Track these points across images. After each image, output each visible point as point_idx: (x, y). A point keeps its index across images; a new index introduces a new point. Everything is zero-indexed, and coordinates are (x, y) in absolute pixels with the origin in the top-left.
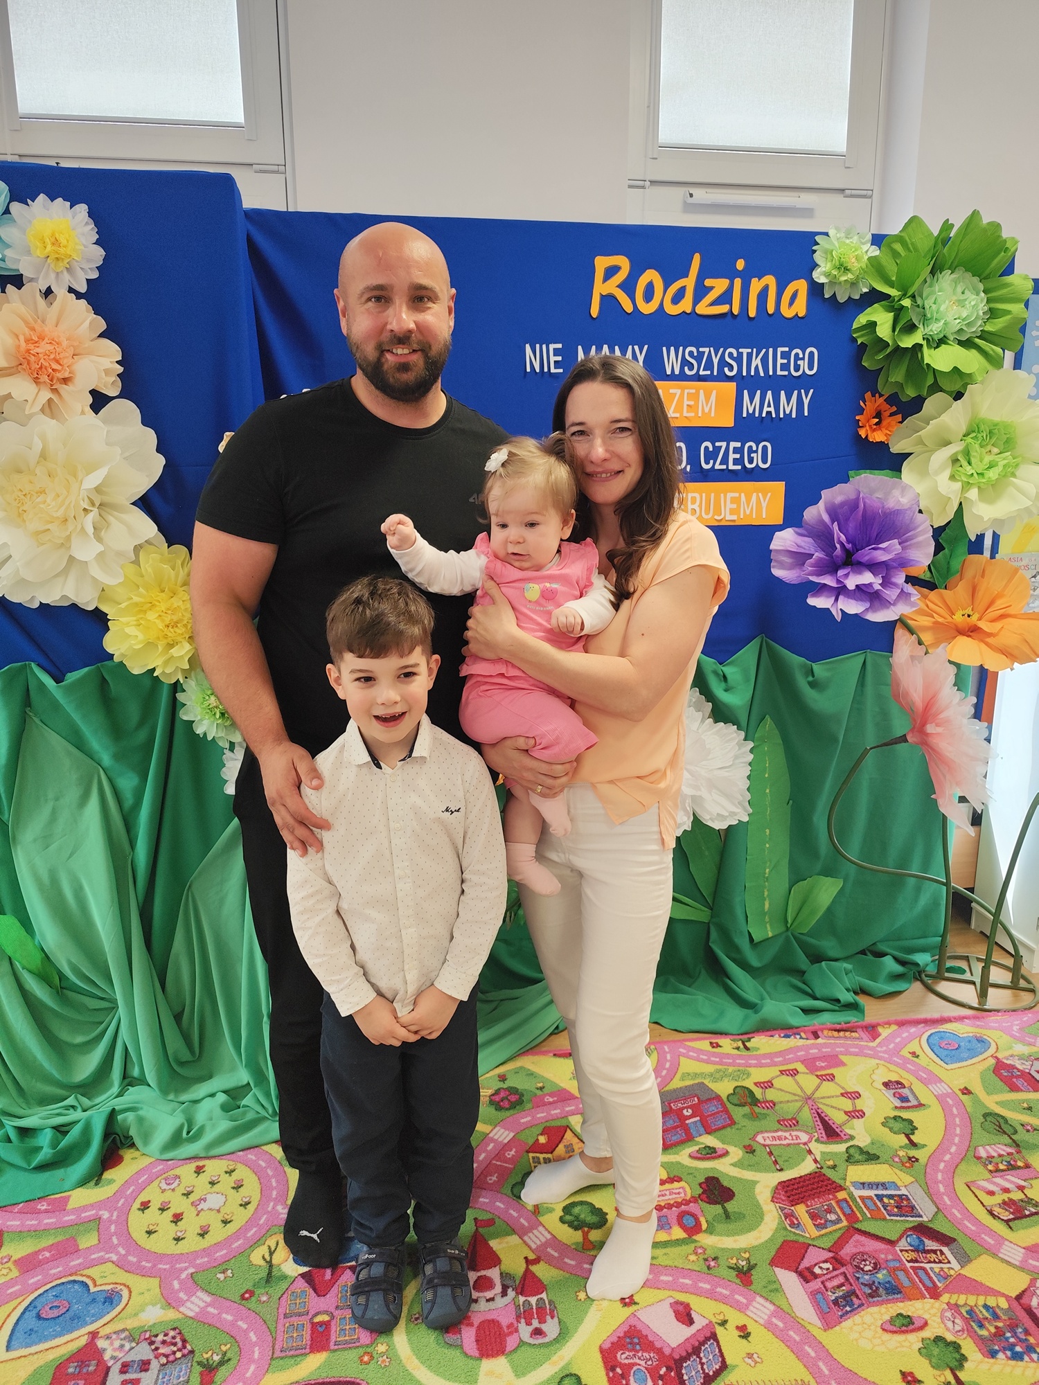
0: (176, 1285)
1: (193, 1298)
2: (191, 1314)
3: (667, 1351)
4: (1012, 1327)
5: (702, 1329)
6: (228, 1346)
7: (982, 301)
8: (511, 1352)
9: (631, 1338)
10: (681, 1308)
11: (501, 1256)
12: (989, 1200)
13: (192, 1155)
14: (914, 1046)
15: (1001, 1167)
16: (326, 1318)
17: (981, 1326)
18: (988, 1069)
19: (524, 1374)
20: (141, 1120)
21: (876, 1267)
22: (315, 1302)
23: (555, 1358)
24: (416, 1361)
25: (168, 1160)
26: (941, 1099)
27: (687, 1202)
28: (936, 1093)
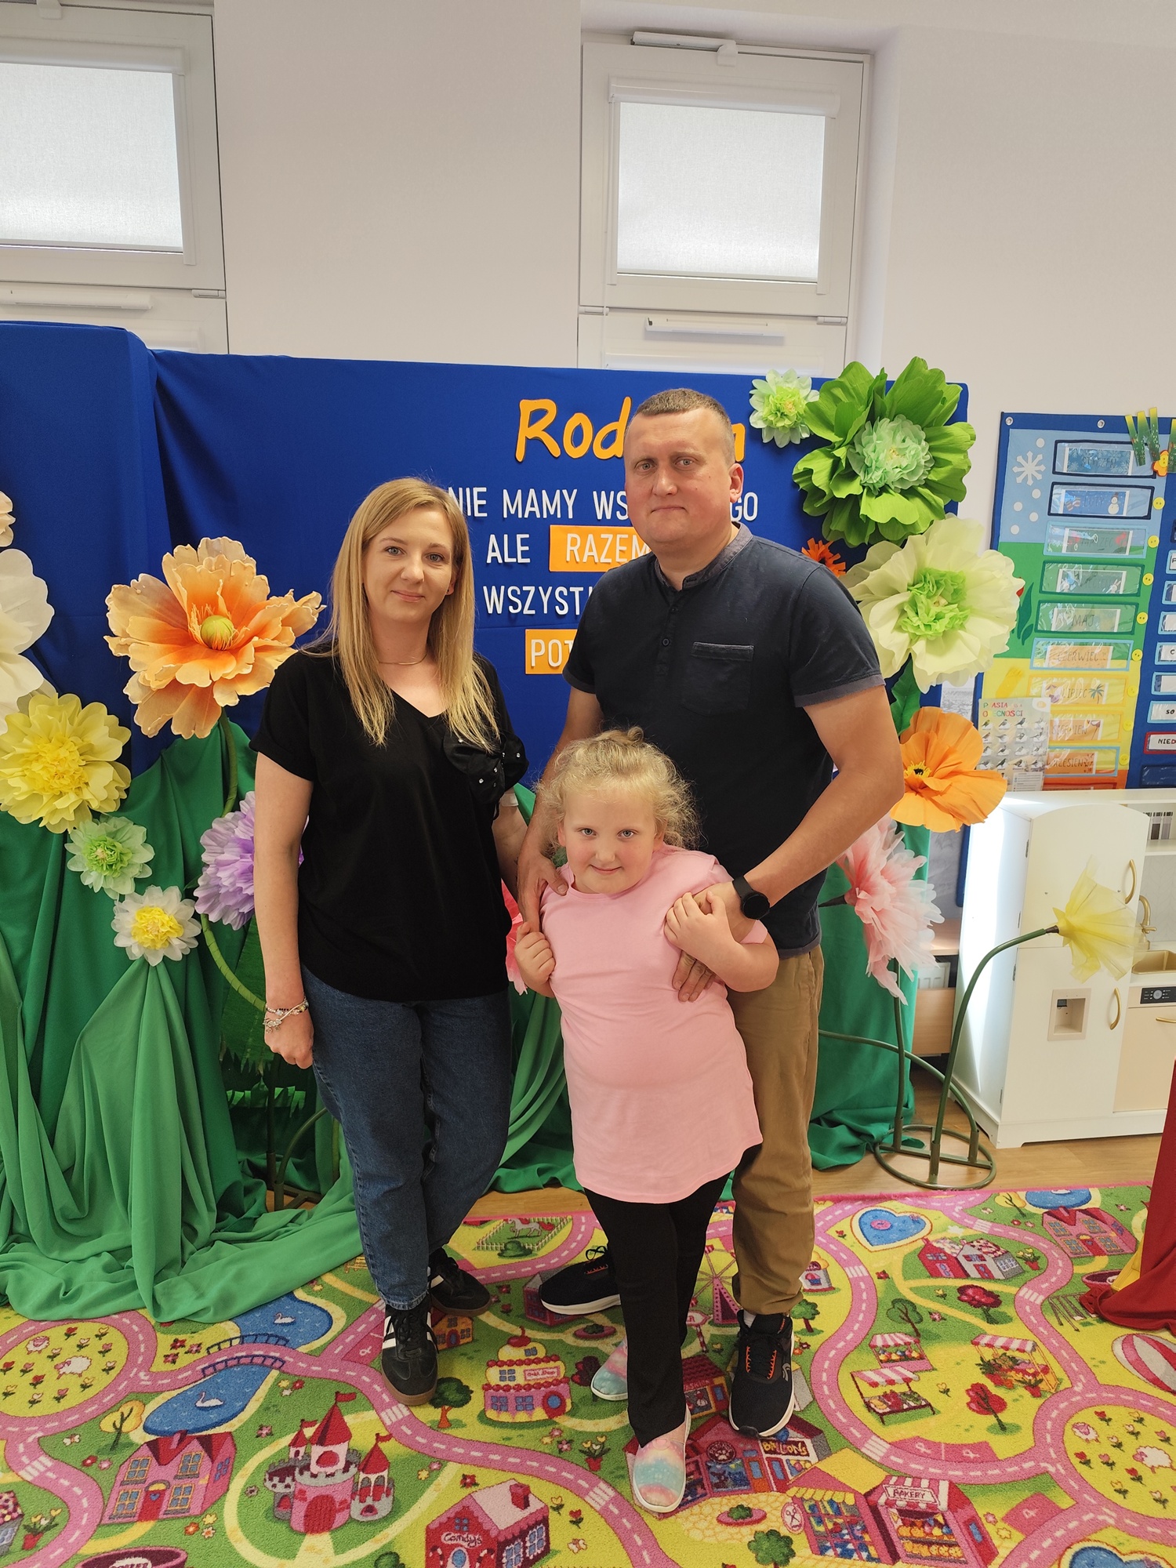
0: (21, 1448)
1: (35, 1463)
2: (29, 1478)
3: (493, 1534)
4: (851, 1525)
5: (535, 1513)
6: (59, 1511)
7: (923, 450)
8: (336, 1529)
9: (461, 1519)
10: (520, 1491)
11: (352, 1432)
12: (869, 1392)
13: (64, 1317)
14: (843, 1226)
15: (894, 1357)
16: (162, 1487)
17: (820, 1522)
18: (915, 1252)
19: (343, 1552)
20: (19, 1279)
21: (732, 1457)
22: (155, 1471)
23: (378, 1537)
24: (240, 1534)
25: (40, 1321)
26: (854, 1283)
27: (557, 1382)
28: (850, 1276)
